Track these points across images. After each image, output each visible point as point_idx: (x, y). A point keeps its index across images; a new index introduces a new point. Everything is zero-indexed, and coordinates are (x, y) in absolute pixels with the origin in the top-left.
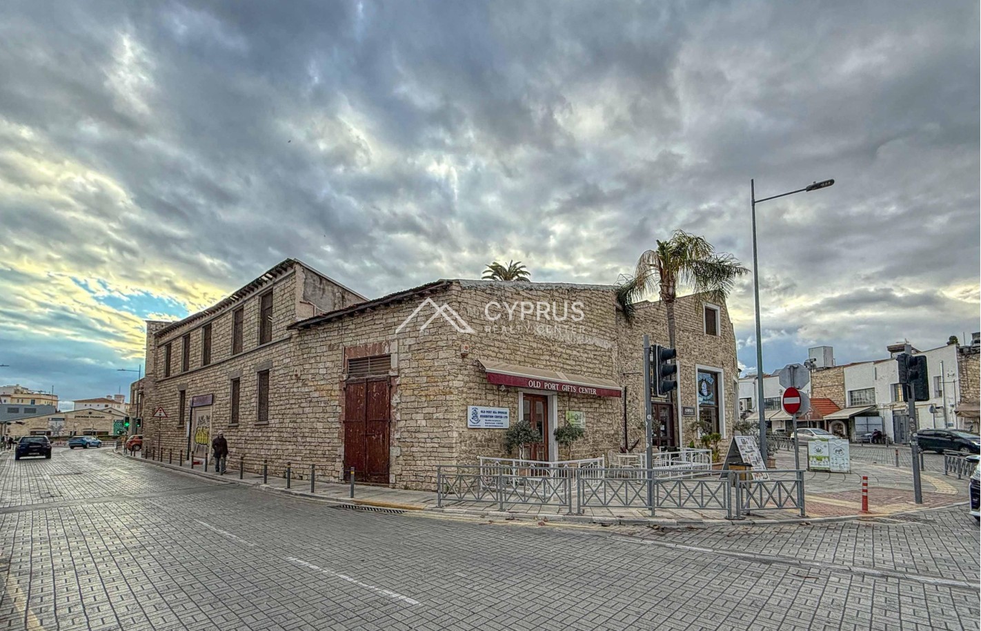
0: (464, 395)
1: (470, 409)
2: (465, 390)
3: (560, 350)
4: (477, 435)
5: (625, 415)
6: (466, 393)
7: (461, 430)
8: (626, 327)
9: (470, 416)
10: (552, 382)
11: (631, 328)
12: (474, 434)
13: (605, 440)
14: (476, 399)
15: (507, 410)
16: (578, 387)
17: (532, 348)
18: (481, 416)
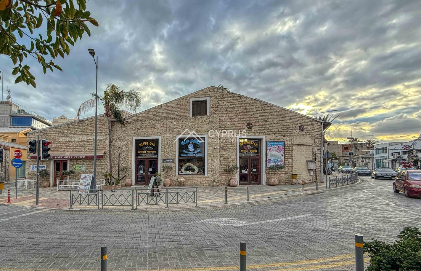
0: (30, 162)
1: (31, 166)
2: (30, 161)
3: (72, 144)
4: (34, 173)
5: (119, 165)
6: (31, 162)
7: (29, 172)
8: (122, 127)
9: (31, 168)
10: (59, 156)
11: (125, 127)
12: (33, 172)
13: (100, 175)
14: (34, 163)
15: (45, 166)
16: (74, 156)
17: (57, 146)
18: (35, 168)
